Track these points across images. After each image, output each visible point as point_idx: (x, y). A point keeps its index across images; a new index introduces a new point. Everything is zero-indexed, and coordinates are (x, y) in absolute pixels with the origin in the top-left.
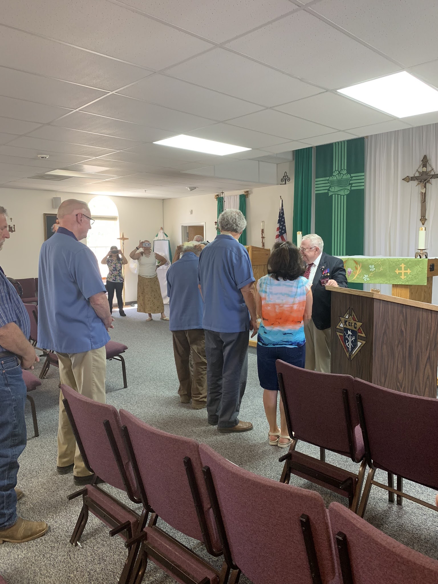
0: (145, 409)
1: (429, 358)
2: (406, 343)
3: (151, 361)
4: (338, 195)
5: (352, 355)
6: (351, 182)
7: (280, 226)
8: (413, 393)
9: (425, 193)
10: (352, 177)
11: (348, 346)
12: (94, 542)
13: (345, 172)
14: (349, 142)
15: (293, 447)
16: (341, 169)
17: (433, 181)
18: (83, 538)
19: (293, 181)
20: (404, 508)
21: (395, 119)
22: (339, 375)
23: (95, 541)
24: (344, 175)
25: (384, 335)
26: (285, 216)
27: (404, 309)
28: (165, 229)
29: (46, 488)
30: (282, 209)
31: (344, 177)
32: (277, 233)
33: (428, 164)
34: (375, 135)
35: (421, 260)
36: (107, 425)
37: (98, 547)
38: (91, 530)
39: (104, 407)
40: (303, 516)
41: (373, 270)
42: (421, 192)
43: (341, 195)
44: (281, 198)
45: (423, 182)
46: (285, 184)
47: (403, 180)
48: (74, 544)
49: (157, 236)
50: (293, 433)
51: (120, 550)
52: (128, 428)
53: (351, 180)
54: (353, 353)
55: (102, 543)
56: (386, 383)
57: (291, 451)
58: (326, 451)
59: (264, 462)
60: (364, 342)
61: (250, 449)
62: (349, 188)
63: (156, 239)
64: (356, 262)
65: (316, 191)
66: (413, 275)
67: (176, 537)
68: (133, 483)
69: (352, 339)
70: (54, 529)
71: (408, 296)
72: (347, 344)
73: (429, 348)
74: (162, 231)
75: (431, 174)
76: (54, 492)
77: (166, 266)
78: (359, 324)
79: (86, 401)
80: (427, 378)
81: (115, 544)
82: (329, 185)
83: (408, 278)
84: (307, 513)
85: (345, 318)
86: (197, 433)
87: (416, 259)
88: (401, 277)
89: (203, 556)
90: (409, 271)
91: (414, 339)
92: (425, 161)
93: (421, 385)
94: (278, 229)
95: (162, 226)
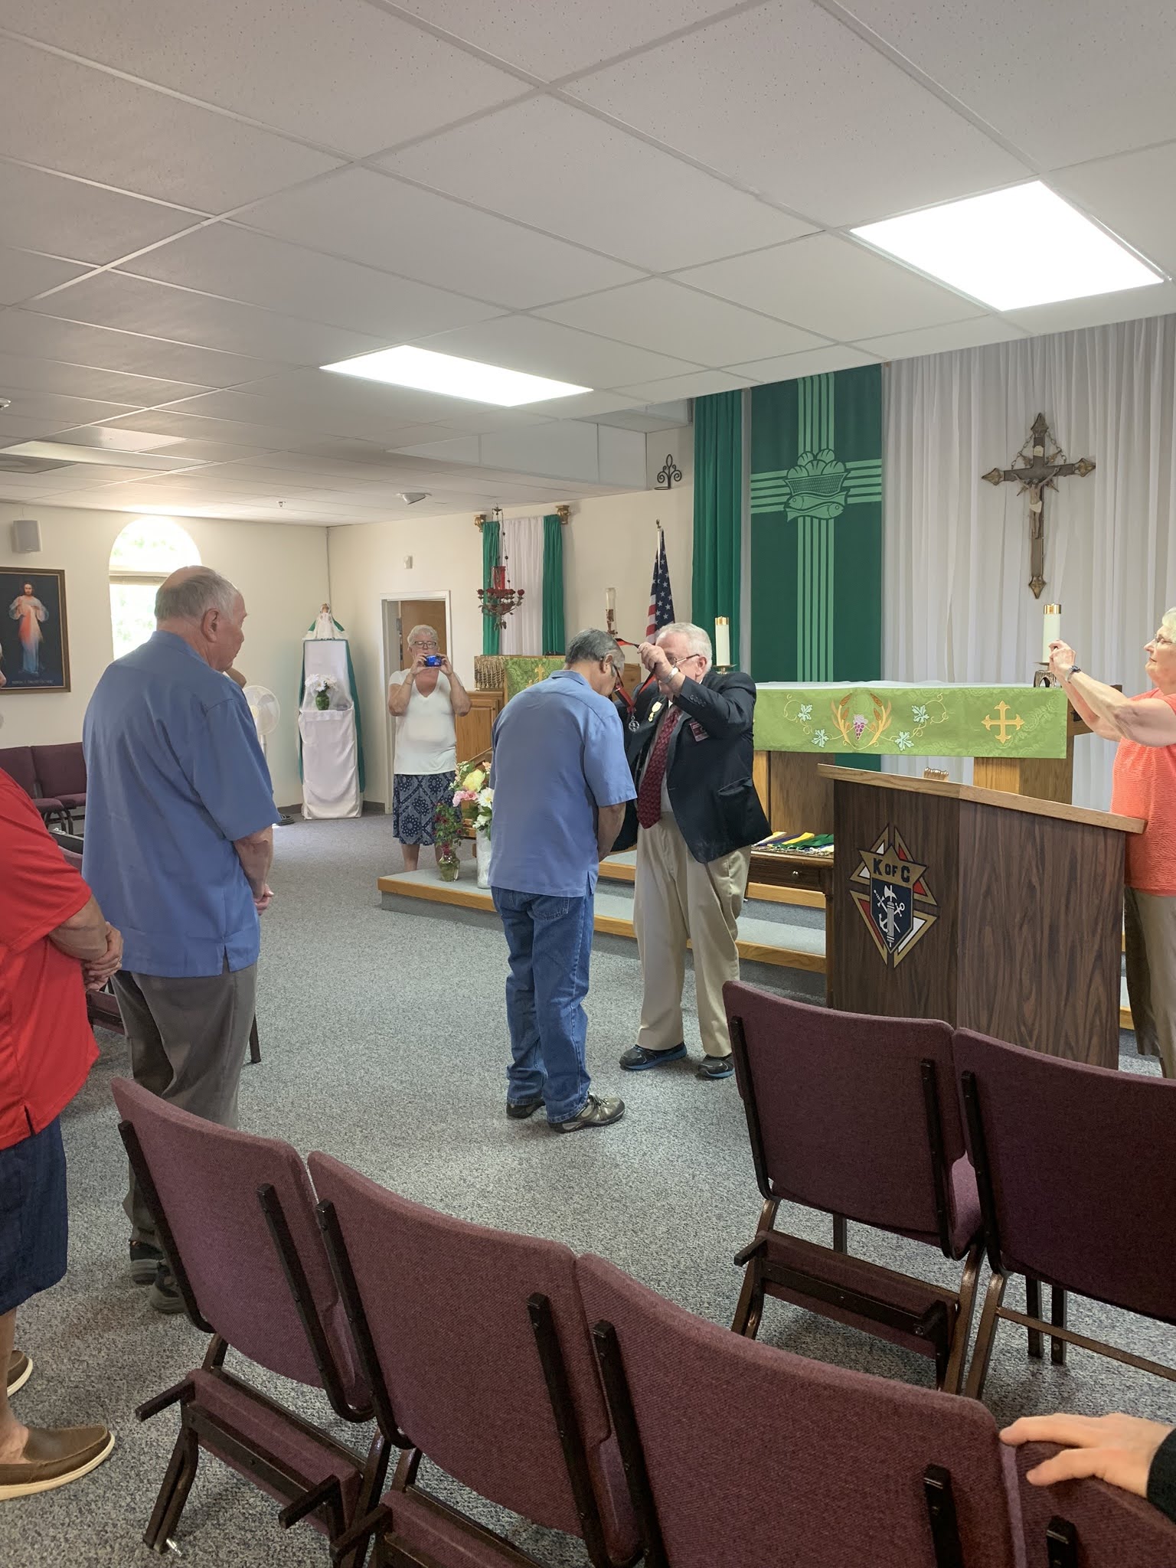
0: (319, 1124)
1: (1099, 957)
2: (1042, 918)
3: (319, 983)
4: (812, 517)
5: (896, 953)
6: (847, 483)
7: (657, 601)
8: (1060, 1053)
9: (1041, 514)
10: (848, 471)
11: (886, 927)
12: (217, 1535)
13: (831, 456)
14: (842, 376)
15: (767, 1222)
16: (820, 450)
17: (1062, 481)
18: (180, 1527)
19: (689, 478)
20: (1073, 1374)
21: (990, 313)
22: (910, 1020)
23: (220, 1534)
24: (827, 464)
25: (985, 897)
26: (671, 574)
27: (1037, 827)
28: (334, 608)
29: (53, 1378)
30: (663, 557)
31: (828, 470)
32: (651, 620)
33: (1047, 439)
34: (908, 359)
35: (1049, 693)
36: (270, 1200)
37: (230, 1552)
38: (204, 1500)
39: (260, 1148)
40: (933, 1470)
41: (922, 721)
42: (1031, 511)
43: (820, 519)
44: (659, 527)
45: (1037, 484)
46: (669, 487)
47: (983, 477)
48: (157, 1547)
49: (312, 629)
50: (771, 1182)
51: (297, 1554)
52: (338, 1207)
53: (846, 478)
54: (900, 948)
55: (239, 1536)
56: (992, 1025)
57: (763, 1233)
58: (851, 1224)
59: (676, 1263)
60: (932, 919)
61: (631, 1227)
62: (841, 499)
63: (310, 636)
64: (876, 698)
65: (753, 507)
66: (1029, 733)
67: (458, 1502)
68: (345, 1365)
69: (896, 909)
70: (88, 1504)
71: (1018, 785)
72: (882, 924)
73: (1099, 931)
74: (326, 615)
75: (1056, 463)
76: (77, 1387)
77: (341, 712)
78: (916, 872)
79: (199, 1129)
80: (1096, 1011)
81: (281, 1538)
82: (786, 490)
83: (1016, 741)
84: (945, 1462)
85: (875, 853)
86: (478, 1186)
87: (1037, 690)
88: (997, 737)
89: (543, 1554)
90: (1018, 722)
91: (1063, 908)
92: (1040, 430)
93: (1081, 1030)
94: (653, 609)
95: (328, 602)
